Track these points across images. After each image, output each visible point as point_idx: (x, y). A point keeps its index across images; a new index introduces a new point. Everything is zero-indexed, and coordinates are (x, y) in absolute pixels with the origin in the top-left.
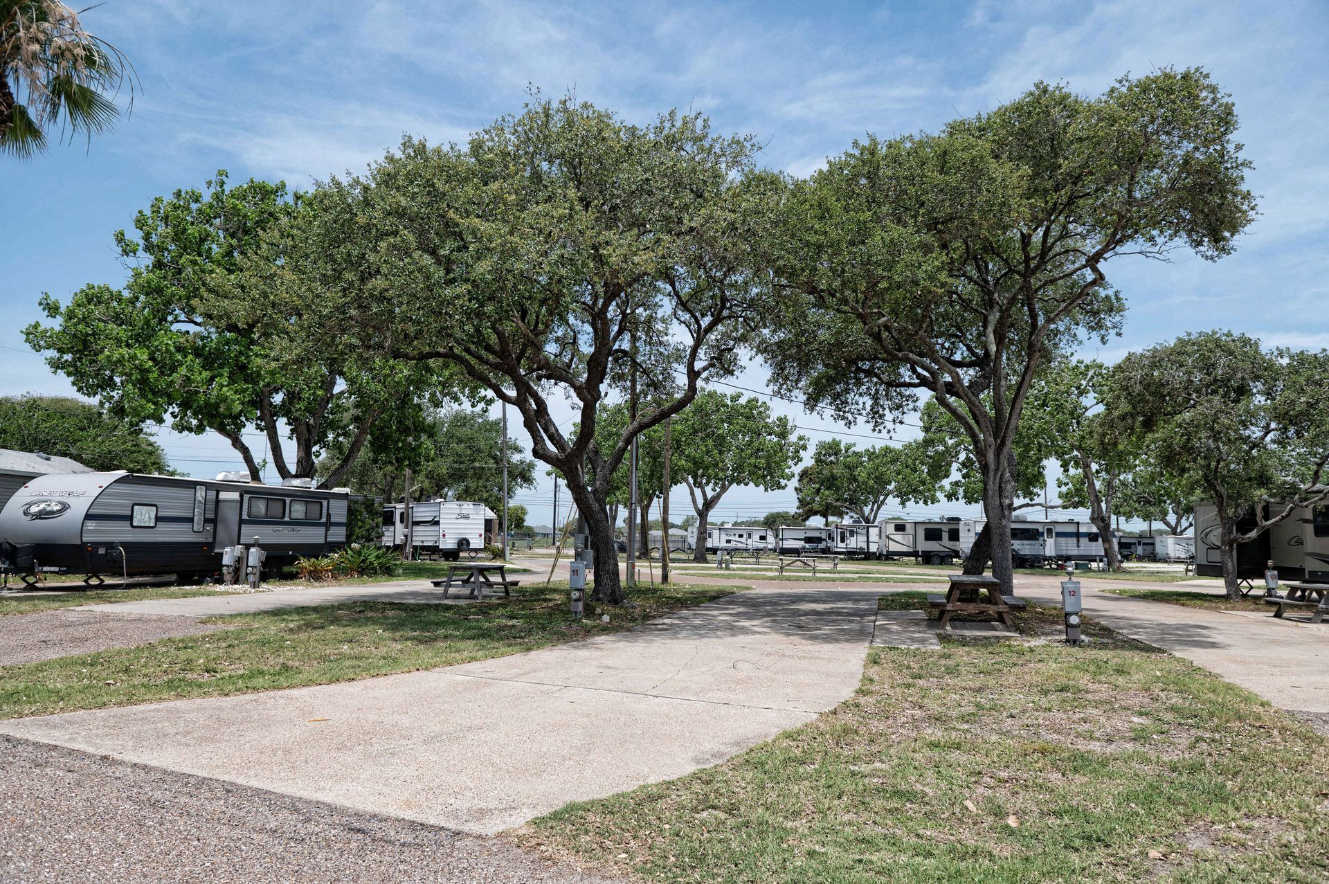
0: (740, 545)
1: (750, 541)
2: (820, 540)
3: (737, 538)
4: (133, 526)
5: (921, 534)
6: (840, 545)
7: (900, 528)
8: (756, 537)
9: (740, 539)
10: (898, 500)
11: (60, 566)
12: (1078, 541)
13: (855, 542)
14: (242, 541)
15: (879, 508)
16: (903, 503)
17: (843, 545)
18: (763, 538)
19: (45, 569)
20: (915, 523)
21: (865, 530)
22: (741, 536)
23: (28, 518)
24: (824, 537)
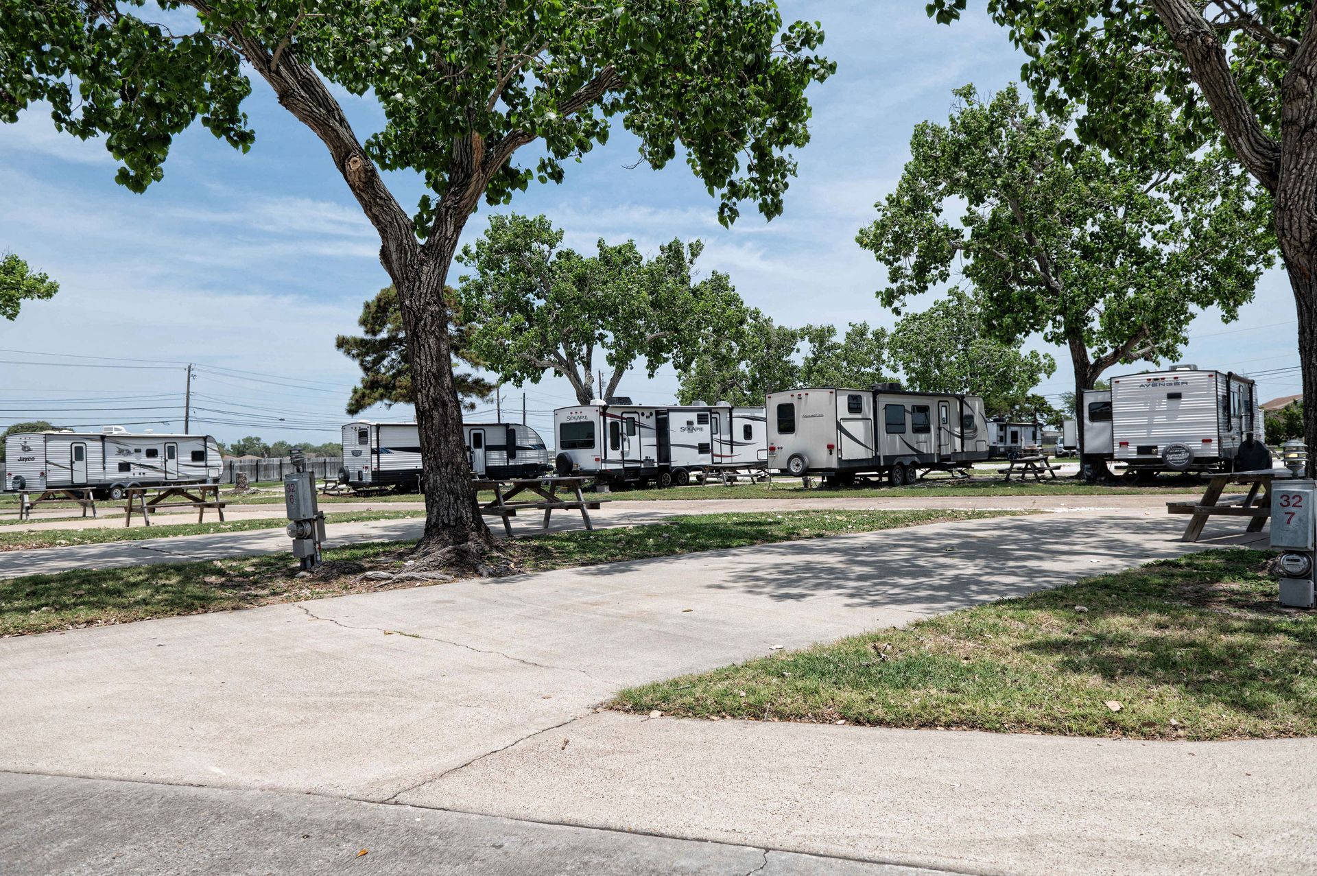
3: (144, 460)
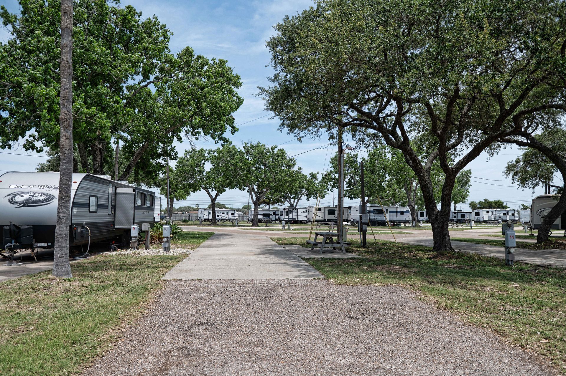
0: (223, 218)
1: (227, 216)
2: (269, 215)
3: (222, 214)
4: (90, 212)
5: (327, 212)
6: (286, 217)
7: (319, 209)
8: (230, 214)
9: (223, 215)
10: (306, 197)
11: (47, 242)
12: (397, 215)
13: (292, 216)
14: (136, 220)
15: (298, 201)
16: (308, 199)
17: (287, 217)
18: (233, 214)
19: (39, 245)
20: (325, 207)
21: (296, 211)
22: (223, 213)
23: (15, 206)
24: (271, 214)
